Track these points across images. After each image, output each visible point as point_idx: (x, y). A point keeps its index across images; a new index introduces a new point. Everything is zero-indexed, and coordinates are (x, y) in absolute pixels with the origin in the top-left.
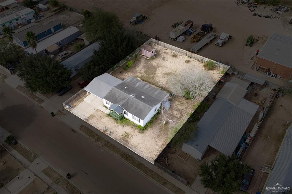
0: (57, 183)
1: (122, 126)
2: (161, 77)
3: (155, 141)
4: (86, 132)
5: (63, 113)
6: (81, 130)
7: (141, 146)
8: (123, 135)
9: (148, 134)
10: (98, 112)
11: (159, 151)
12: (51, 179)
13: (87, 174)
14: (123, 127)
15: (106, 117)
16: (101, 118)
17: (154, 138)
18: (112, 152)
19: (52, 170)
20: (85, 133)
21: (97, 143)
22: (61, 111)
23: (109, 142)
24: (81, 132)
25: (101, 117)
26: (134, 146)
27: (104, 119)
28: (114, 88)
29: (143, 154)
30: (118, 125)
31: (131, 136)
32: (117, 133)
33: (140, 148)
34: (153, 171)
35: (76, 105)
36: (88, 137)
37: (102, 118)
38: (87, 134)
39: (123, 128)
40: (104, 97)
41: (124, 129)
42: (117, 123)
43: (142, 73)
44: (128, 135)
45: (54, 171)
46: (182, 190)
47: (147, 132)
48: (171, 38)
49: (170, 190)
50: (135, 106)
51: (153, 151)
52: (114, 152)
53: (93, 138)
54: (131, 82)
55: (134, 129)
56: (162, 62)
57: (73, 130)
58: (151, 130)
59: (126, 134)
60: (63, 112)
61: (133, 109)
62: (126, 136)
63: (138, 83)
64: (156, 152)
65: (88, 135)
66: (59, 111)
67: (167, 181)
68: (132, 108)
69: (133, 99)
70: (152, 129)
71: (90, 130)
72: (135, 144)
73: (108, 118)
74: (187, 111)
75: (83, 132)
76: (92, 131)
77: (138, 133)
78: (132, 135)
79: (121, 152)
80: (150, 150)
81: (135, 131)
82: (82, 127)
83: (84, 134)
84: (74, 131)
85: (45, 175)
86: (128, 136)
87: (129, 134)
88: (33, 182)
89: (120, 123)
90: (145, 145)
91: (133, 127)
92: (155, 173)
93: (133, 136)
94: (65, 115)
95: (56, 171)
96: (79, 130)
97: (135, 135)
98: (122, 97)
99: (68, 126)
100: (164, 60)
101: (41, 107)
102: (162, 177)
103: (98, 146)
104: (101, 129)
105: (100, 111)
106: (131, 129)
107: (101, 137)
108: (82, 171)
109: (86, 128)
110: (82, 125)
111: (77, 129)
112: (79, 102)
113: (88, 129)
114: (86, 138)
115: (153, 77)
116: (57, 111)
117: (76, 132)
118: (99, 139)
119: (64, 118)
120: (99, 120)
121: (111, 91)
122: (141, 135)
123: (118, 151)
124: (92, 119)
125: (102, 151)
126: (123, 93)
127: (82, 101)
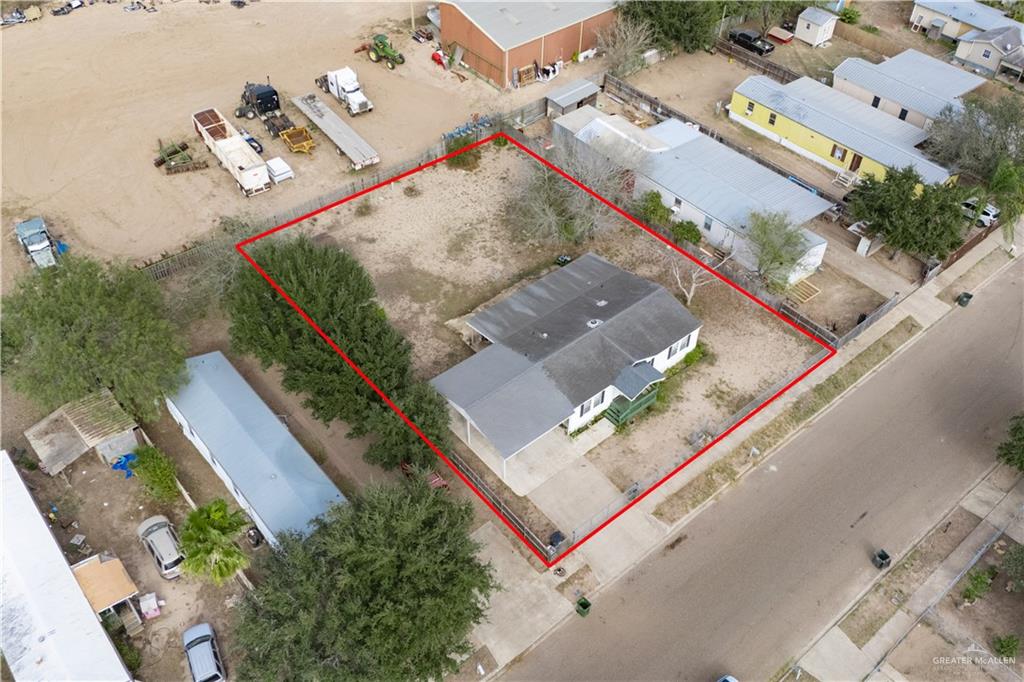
0: (903, 599)
1: (678, 401)
3: (747, 336)
4: (690, 503)
5: (576, 574)
6: (679, 518)
7: (767, 370)
8: (718, 406)
9: (720, 346)
10: (601, 456)
12: (890, 616)
13: (864, 515)
14: (682, 398)
15: (630, 437)
17: (738, 335)
18: (781, 441)
19: (853, 614)
20: (694, 506)
21: (739, 479)
22: (563, 579)
23: (743, 442)
24: (684, 521)
25: (624, 452)
26: (762, 384)
27: (636, 443)
28: (540, 364)
29: (796, 372)
30: (674, 410)
31: (724, 386)
32: (708, 417)
33: (773, 373)
34: (851, 362)
35: (545, 522)
36: (709, 502)
37: (634, 449)
38: (699, 503)
39: (688, 400)
40: (571, 402)
41: (692, 398)
42: (661, 411)
43: (422, 308)
44: (718, 393)
45: (857, 610)
46: (904, 321)
50: (640, 328)
51: (786, 347)
52: (782, 437)
53: (720, 484)
54: (507, 324)
55: (696, 374)
56: (381, 246)
57: (672, 546)
59: (714, 396)
60: (569, 573)
61: (652, 337)
62: (719, 397)
63: (517, 309)
64: (787, 342)
65: (703, 500)
66: (561, 588)
69: (611, 325)
71: (682, 490)
72: (757, 381)
73: (633, 433)
75: (687, 512)
76: (690, 484)
77: (711, 369)
78: (718, 382)
79: (782, 418)
80: (782, 354)
81: (703, 373)
82: (661, 514)
83: (694, 513)
84: (678, 541)
85: (873, 634)
86: (723, 392)
87: (713, 388)
88: (908, 673)
89: (667, 405)
90: (761, 360)
91: (689, 376)
92: (857, 357)
93: (722, 382)
94: (587, 566)
95: (853, 602)
96: (675, 525)
97: (718, 376)
98: (592, 352)
99: (650, 560)
100: (373, 241)
101: (518, 665)
102: (869, 348)
103: (751, 476)
104: (685, 459)
105: (598, 450)
106: (694, 381)
107: (717, 462)
108: (852, 526)
109: (669, 500)
110: (655, 513)
111: (671, 531)
112: (529, 511)
113: (678, 495)
114: (714, 506)
115: (455, 286)
116: (558, 594)
117: (685, 537)
118: (725, 469)
119: (602, 571)
120: (640, 457)
121: (552, 375)
122: (721, 362)
123: (776, 429)
124: (628, 479)
125: (773, 468)
126: (573, 344)
127: (528, 501)
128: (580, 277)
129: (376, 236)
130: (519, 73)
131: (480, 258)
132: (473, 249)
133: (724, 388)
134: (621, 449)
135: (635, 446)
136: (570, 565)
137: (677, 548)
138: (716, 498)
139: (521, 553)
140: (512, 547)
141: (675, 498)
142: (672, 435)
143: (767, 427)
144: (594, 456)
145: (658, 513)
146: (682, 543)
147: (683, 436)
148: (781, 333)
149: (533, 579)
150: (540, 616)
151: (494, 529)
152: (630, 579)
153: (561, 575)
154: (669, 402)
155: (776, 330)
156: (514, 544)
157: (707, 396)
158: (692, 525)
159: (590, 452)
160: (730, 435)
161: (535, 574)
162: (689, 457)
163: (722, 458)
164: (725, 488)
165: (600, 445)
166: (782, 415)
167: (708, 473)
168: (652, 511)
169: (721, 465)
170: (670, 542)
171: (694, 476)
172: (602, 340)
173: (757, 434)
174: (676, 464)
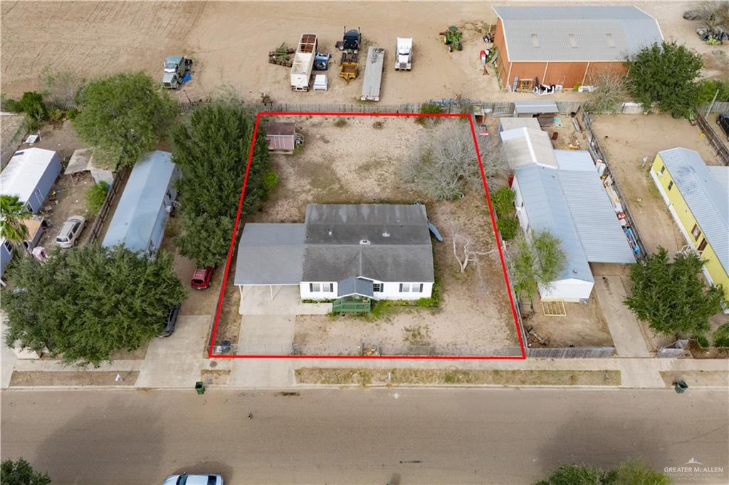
1: (385, 321)
2: (358, 180)
3: (478, 312)
5: (220, 371)
6: (307, 383)
7: (464, 339)
8: (407, 339)
9: (452, 307)
10: (305, 322)
11: (507, 328)
13: (418, 462)
14: (390, 321)
15: (334, 322)
16: (325, 331)
17: (472, 308)
18: (421, 385)
20: (323, 382)
21: (368, 387)
22: (210, 368)
23: (396, 369)
24: (308, 386)
25: (320, 328)
26: (450, 345)
27: (332, 328)
28: (307, 246)
29: (483, 352)
30: (377, 324)
31: (425, 330)
32: (391, 342)
33: (467, 343)
34: (532, 371)
35: (235, 334)
36: (336, 387)
37: (328, 330)
38: (329, 383)
39: (392, 324)
40: (303, 278)
41: (395, 325)
42: (369, 320)
43: (310, 190)
44: (416, 332)
46: (610, 371)
47: (446, 305)
48: (298, 89)
49: (591, 384)
50: (390, 260)
51: (496, 334)
52: (425, 383)
53: (353, 382)
54: (324, 218)
55: (416, 313)
56: (328, 147)
57: (285, 394)
58: (449, 295)
59: (411, 333)
60: (217, 368)
61: (391, 270)
62: (414, 336)
63: (340, 213)
64: (501, 331)
65: (333, 383)
66: (204, 372)
67: (573, 371)
68: (389, 268)
69: (373, 248)
70: (448, 292)
71: (327, 369)
72: (449, 342)
73: (338, 321)
75: (316, 383)
76: (335, 370)
77: (431, 317)
78: (424, 326)
79: (438, 372)
80: (488, 336)
81: (421, 316)
82: (300, 374)
83: (319, 386)
84: (292, 394)
86: (419, 334)
87: (417, 327)
89: (376, 318)
90: (468, 331)
91: (411, 312)
92: (539, 371)
93: (427, 327)
94: (230, 371)
96: (300, 384)
97: (429, 323)
98: (344, 257)
99: (265, 392)
100: (327, 142)
101: (143, 391)
102: (557, 371)
103: (378, 391)
104: (349, 354)
105: (307, 317)
106: (410, 316)
107: (366, 369)
108: (401, 462)
109: (313, 369)
110: (297, 371)
111: (294, 385)
112: (235, 324)
113: (321, 371)
114: (335, 391)
115: (341, 187)
116: (199, 373)
117: (298, 395)
118: (365, 376)
119: (235, 379)
120: (325, 337)
121: (308, 255)
122: (440, 318)
123: (429, 375)
124: (305, 343)
125: (396, 396)
127: (241, 318)
128: (398, 215)
129: (331, 140)
130: (519, 82)
131: (372, 180)
132: (374, 174)
133: (423, 332)
134: (320, 325)
135: (330, 329)
136: (222, 364)
137: (286, 397)
138: (341, 388)
139: (206, 341)
140: (205, 335)
141: (317, 371)
142: (358, 337)
143: (423, 370)
144: (302, 319)
145: (299, 372)
146: (293, 396)
147: (364, 341)
148: (503, 324)
149: (196, 358)
150: (179, 377)
151: (208, 321)
152: (243, 394)
153: (211, 366)
154: (379, 319)
155: (502, 320)
156: (208, 335)
157: (407, 330)
158: (310, 392)
159: (302, 316)
160: (393, 360)
161: (200, 356)
162: (352, 355)
163: (373, 368)
164: (353, 386)
165: (312, 315)
166: (440, 370)
167: (353, 371)
168: (296, 368)
169: (367, 372)
170: (285, 391)
171: (344, 367)
172: (358, 253)
173: (410, 370)
174: (341, 353)
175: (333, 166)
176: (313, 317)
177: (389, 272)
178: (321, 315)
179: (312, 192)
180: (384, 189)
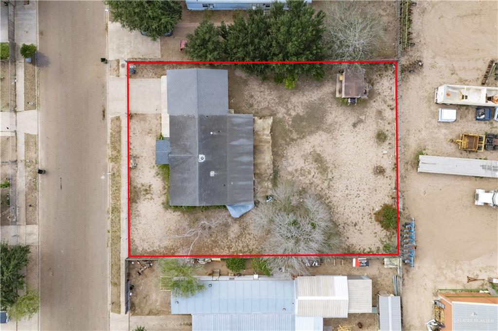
0: (27, 165)
1: (157, 172)
2: (302, 153)
3: (165, 233)
4: (114, 133)
5: (119, 71)
6: (111, 124)
7: (143, 222)
8: (143, 186)
9: (169, 217)
10: (155, 120)
11: (152, 250)
12: (25, 154)
13: (61, 188)
14: (157, 175)
16: (149, 133)
17: (168, 230)
18: (110, 192)
19: (36, 144)
20: (111, 134)
22: (120, 64)
23: (121, 177)
24: (109, 125)
25: (151, 130)
26: (138, 213)
27: (151, 138)
28: (197, 117)
29: (133, 233)
30: (154, 166)
31: (150, 197)
32: (140, 176)
33: (140, 223)
34: (120, 260)
36: (109, 141)
37: (150, 135)
38: (111, 137)
39: (154, 177)
40: (172, 116)
41: (154, 178)
43: (290, 115)
44: (148, 192)
45: (36, 147)
46: (120, 308)
47: (171, 213)
49: (111, 294)
51: (147, 242)
52: (112, 194)
53: (112, 151)
54: (236, 128)
55: (164, 193)
56: (347, 127)
57: (104, 112)
58: (179, 215)
59: (148, 189)
60: (121, 68)
62: (146, 190)
63: (241, 140)
64: (149, 246)
65: (111, 139)
66: (118, 61)
67: (120, 285)
68: (180, 175)
69: (195, 164)
70: (182, 215)
71: (120, 136)
72: (141, 212)
74: (251, 242)
75: (111, 129)
76: (120, 140)
77: (161, 202)
78: (153, 197)
79: (118, 204)
80: (145, 237)
81: (161, 196)
82: (117, 119)
83: (109, 131)
84: (104, 116)
85: (25, 142)
86: (147, 194)
87: (152, 192)
88: (8, 139)
89: (159, 166)
90: (149, 225)
91: (165, 189)
92: (120, 265)
93: (152, 199)
94: (118, 76)
95: (39, 149)
96: (110, 120)
97: (155, 200)
98: (188, 144)
99: (105, 100)
100: (354, 125)
101: (105, 28)
102: (120, 275)
103: (107, 167)
104: (131, 149)
105: (159, 121)
106: (161, 188)
107: (120, 159)
108: (61, 178)
109: (120, 127)
110: (119, 117)
111: (110, 116)
112: (154, 74)
113: (119, 132)
114: (106, 141)
115: (293, 140)
116: (117, 59)
117: (103, 119)
118: (116, 159)
119: (114, 80)
120: (144, 133)
121: (189, 118)
122: (161, 208)
123: (116, 197)
124: (139, 121)
125: (103, 177)
126: (197, 139)
127: (158, 78)
128: (240, 183)
129: (356, 129)
131: (303, 165)
132: (311, 167)
133: (148, 196)
134: (153, 130)
135: (150, 136)
136: (123, 71)
137: (102, 113)
138: (108, 145)
139: (140, 58)
140: (145, 57)
141: (119, 130)
142: (144, 155)
143: (120, 194)
144: (158, 117)
145: (118, 118)
146: (102, 116)
147: (141, 158)
148: (155, 249)
149: (127, 54)
150: (115, 47)
151: (156, 57)
152: (104, 87)
153: (122, 65)
154: (159, 168)
155: (158, 248)
156: (145, 59)
157: (150, 186)
158: (105, 126)
159: (161, 117)
160: (127, 176)
161: (129, 57)
162: (130, 151)
163: (121, 163)
164: (109, 152)
165: (161, 124)
166: (120, 205)
167: (119, 151)
168: (121, 117)
169: (118, 160)
170: (106, 112)
171: (122, 146)
172: (191, 153)
173: (120, 186)
174: (131, 144)
175: (321, 132)
176: (159, 125)
177: (177, 175)
178: (161, 130)
179: (287, 117)
180: (291, 174)
